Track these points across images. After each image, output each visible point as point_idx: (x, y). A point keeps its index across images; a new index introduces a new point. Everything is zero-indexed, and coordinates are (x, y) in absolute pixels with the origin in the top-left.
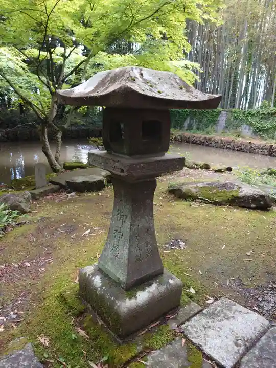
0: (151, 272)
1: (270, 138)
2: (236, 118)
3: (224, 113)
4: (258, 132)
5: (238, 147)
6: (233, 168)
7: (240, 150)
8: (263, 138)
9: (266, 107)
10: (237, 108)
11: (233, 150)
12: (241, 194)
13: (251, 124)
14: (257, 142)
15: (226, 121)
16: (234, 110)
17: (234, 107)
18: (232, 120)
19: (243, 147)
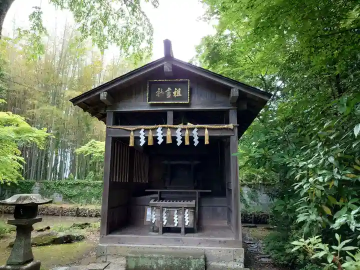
0: (30, 259)
1: (76, 202)
2: (48, 188)
3: (37, 184)
4: (67, 198)
5: (52, 211)
6: (51, 227)
7: (54, 215)
8: (71, 203)
9: (72, 179)
10: (49, 180)
11: (47, 215)
12: (58, 237)
13: (61, 192)
14: (67, 206)
15: (39, 190)
16: (46, 181)
17: (46, 178)
18: (45, 189)
19: (56, 212)
